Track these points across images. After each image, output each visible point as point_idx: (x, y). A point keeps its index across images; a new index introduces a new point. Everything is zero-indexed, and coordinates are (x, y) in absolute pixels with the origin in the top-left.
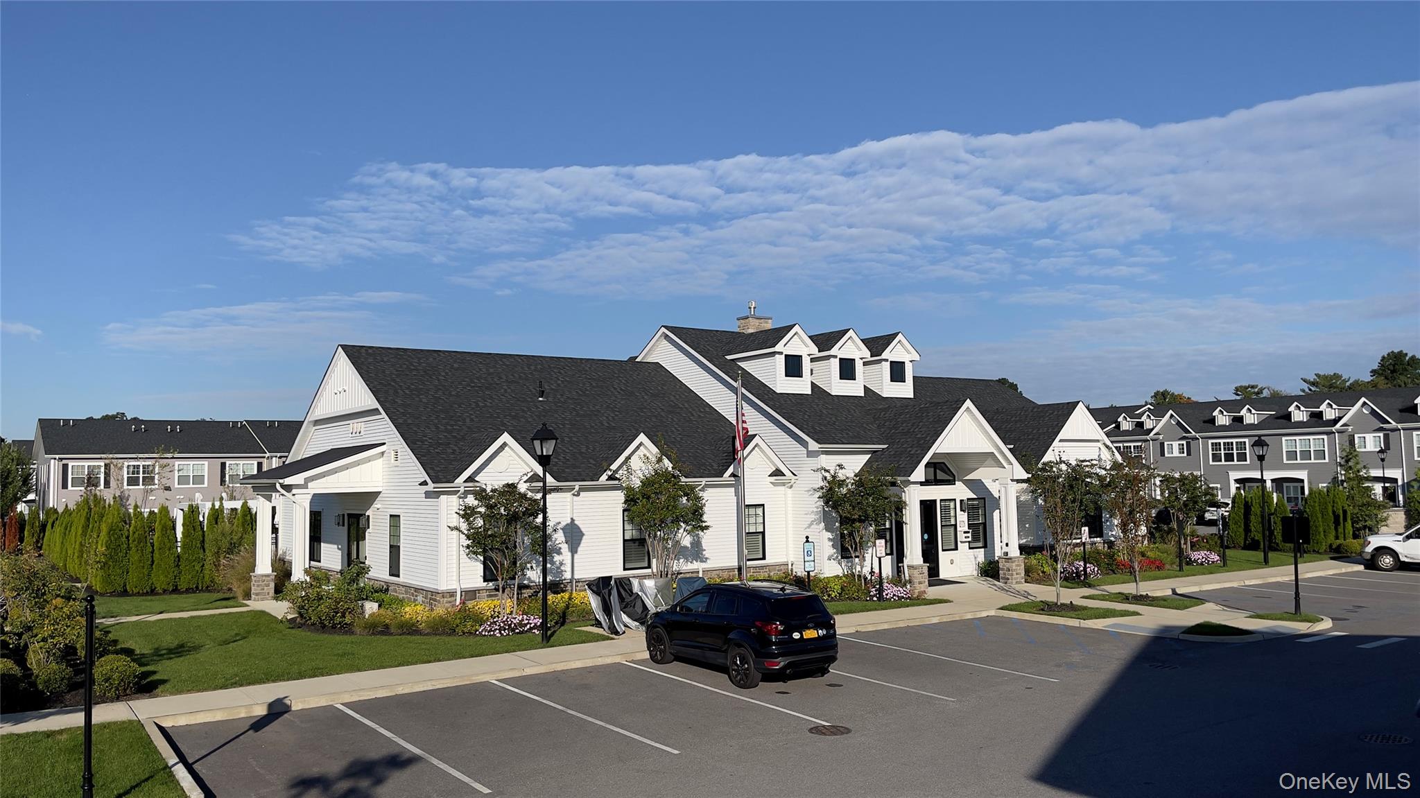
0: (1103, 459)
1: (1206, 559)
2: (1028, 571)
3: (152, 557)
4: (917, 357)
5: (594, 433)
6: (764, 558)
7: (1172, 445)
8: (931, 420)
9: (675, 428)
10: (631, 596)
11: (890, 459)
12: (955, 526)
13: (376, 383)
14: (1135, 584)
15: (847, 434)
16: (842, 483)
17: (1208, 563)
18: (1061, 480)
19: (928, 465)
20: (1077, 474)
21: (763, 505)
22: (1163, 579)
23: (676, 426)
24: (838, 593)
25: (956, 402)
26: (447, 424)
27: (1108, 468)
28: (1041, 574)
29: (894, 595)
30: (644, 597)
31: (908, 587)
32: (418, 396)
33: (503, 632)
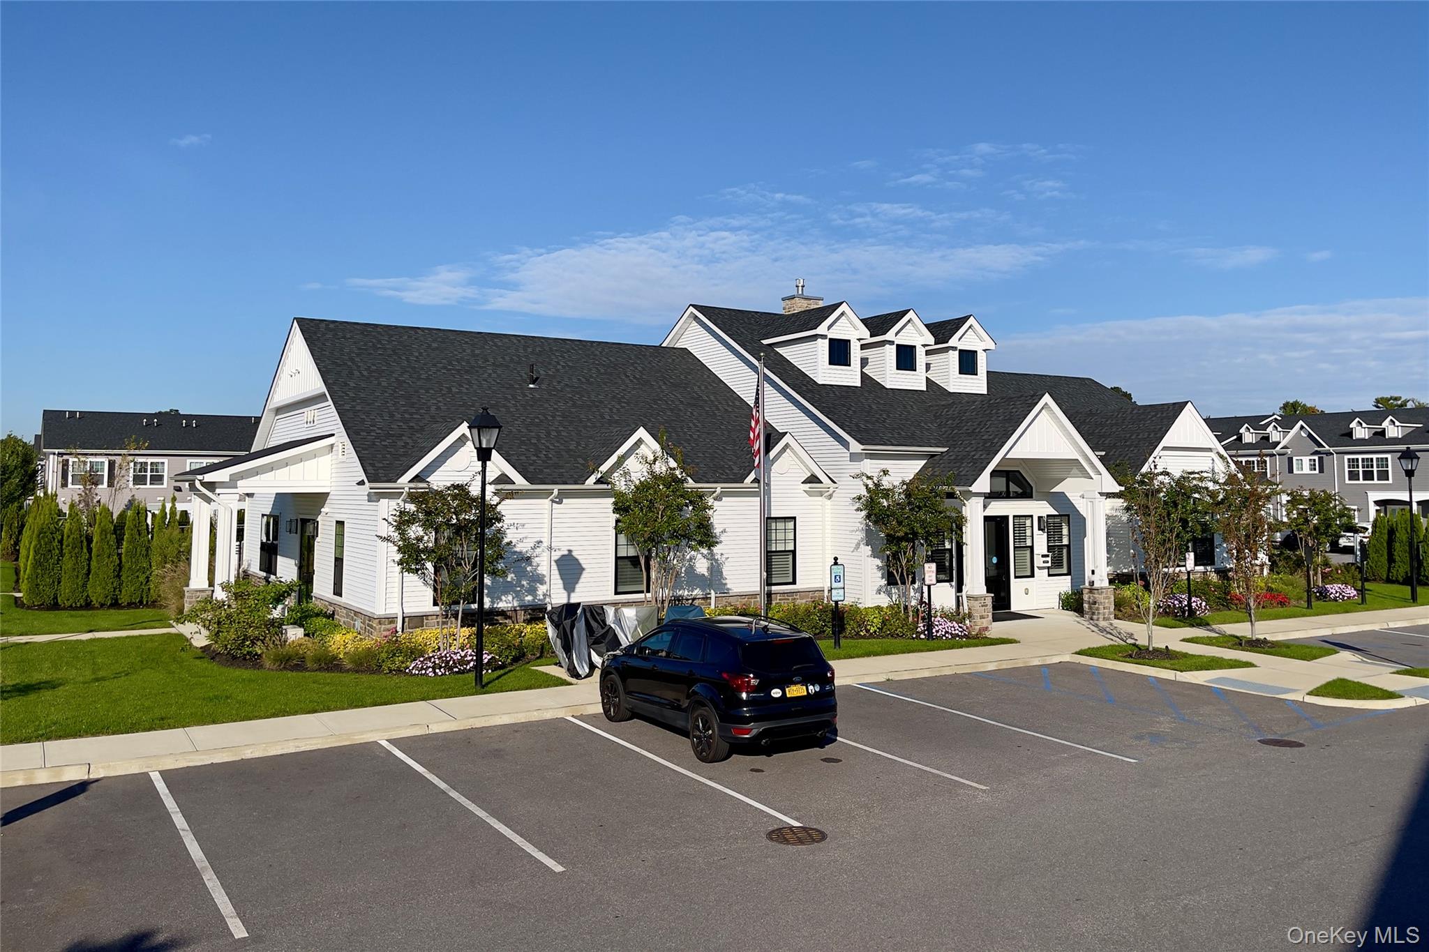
0: (1216, 471)
1: (1340, 594)
2: (1119, 605)
3: (89, 565)
4: (992, 346)
5: (589, 427)
6: (794, 582)
7: (1301, 460)
8: (1000, 418)
9: (694, 424)
10: (603, 628)
11: (950, 465)
12: (1032, 548)
13: (327, 362)
14: (1249, 623)
15: (899, 434)
16: (887, 493)
17: (1343, 600)
18: (1162, 494)
19: (994, 474)
20: (1183, 489)
21: (794, 518)
22: (1286, 618)
23: (695, 421)
24: (878, 628)
25: (1032, 396)
26: (405, 411)
27: (1221, 481)
28: (1135, 609)
29: (946, 632)
30: (618, 631)
31: (967, 622)
32: (377, 379)
33: (437, 671)
